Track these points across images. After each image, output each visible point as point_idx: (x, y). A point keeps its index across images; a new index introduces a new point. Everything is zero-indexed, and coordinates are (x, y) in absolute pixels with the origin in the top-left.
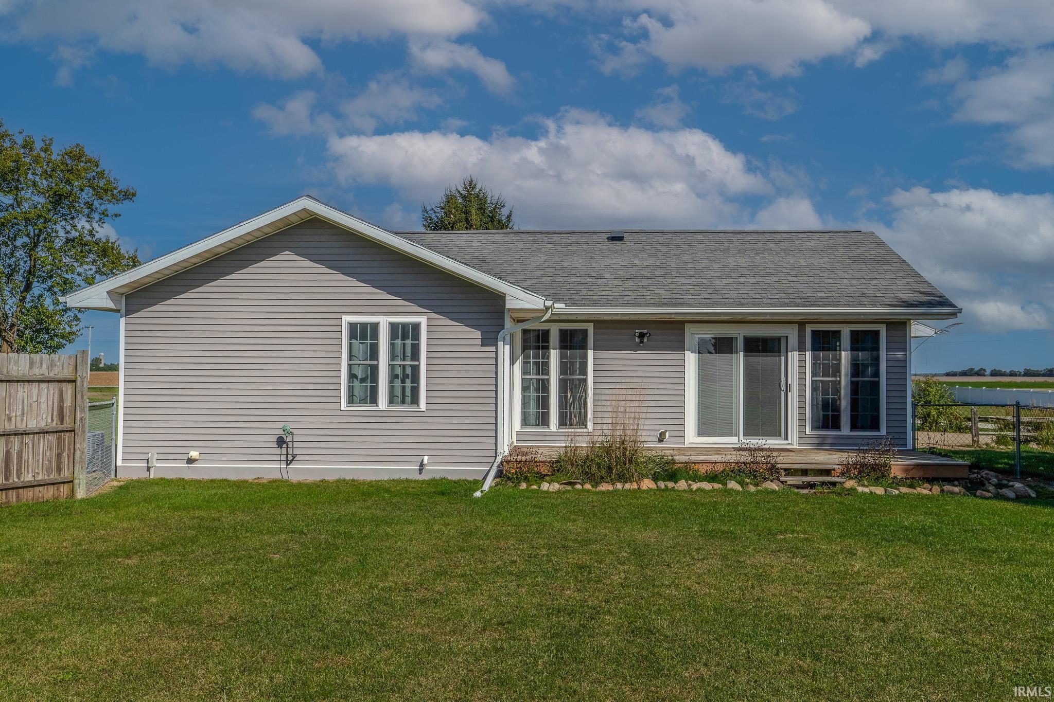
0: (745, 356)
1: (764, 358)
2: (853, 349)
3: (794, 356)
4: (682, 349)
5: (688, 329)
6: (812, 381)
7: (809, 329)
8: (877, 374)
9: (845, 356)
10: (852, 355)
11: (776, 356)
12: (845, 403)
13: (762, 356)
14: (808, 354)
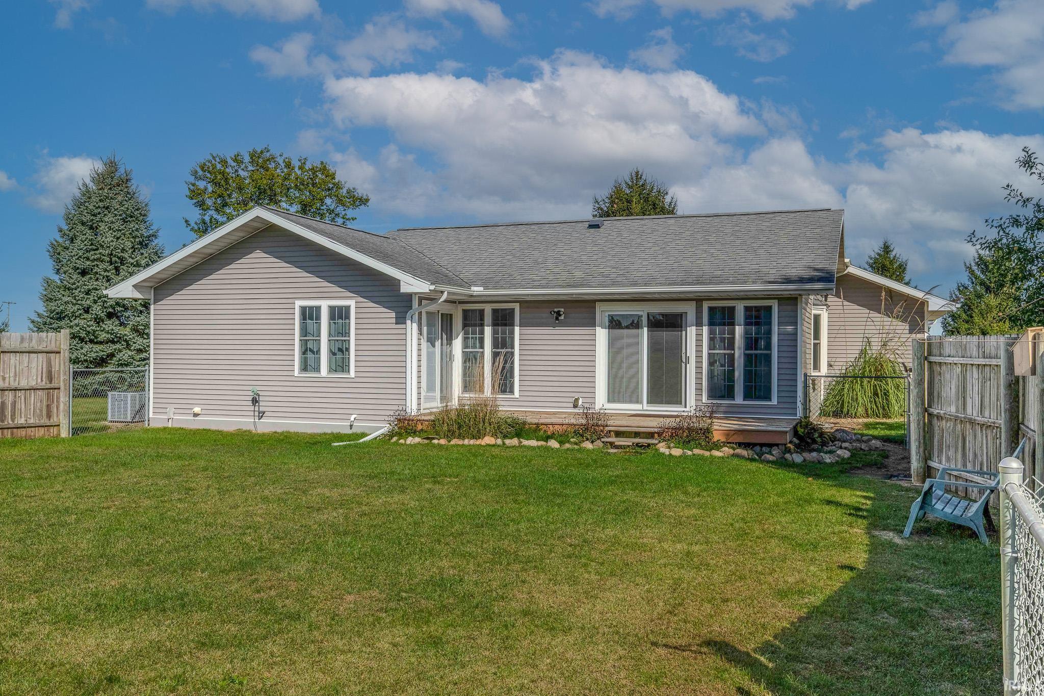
0: (648, 331)
1: (667, 333)
2: (747, 324)
3: (692, 331)
4: (593, 325)
5: (599, 308)
6: (709, 354)
7: (706, 306)
8: (768, 346)
9: (739, 330)
10: (745, 329)
11: (678, 331)
12: (739, 374)
13: (666, 331)
14: (705, 329)
